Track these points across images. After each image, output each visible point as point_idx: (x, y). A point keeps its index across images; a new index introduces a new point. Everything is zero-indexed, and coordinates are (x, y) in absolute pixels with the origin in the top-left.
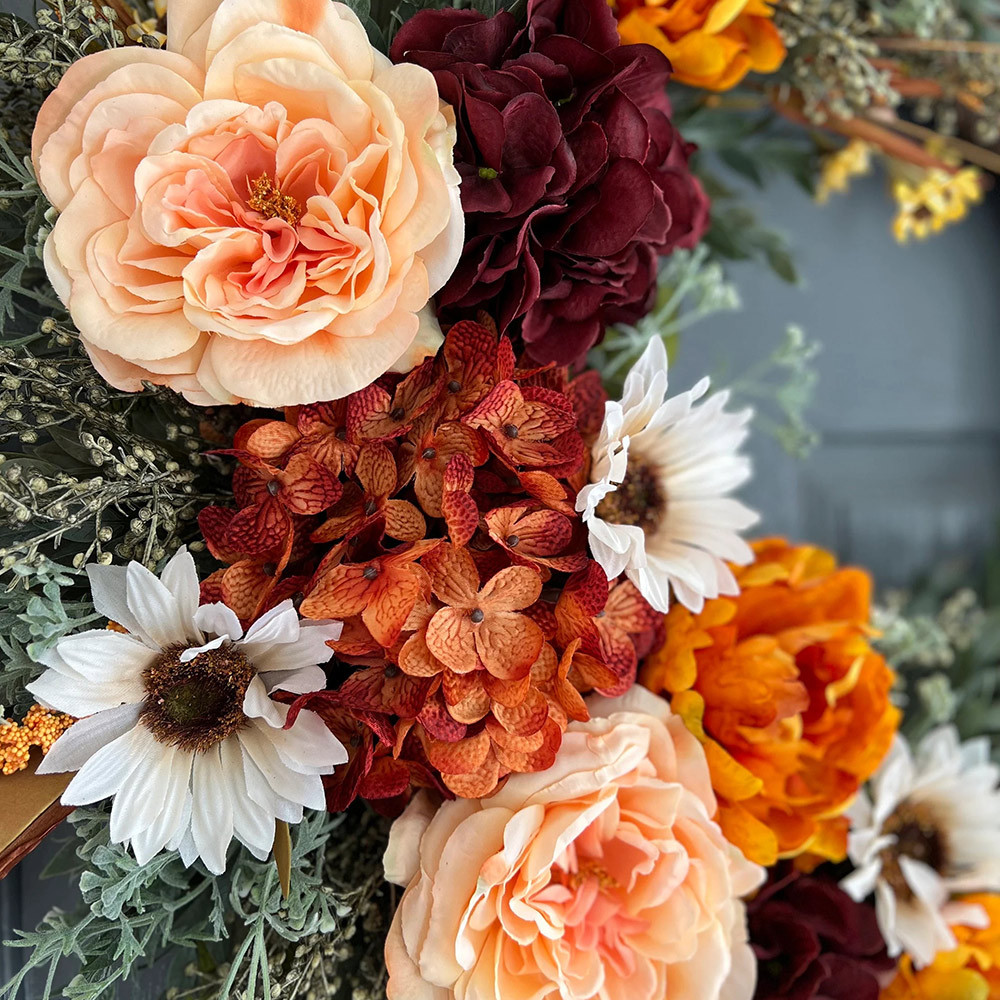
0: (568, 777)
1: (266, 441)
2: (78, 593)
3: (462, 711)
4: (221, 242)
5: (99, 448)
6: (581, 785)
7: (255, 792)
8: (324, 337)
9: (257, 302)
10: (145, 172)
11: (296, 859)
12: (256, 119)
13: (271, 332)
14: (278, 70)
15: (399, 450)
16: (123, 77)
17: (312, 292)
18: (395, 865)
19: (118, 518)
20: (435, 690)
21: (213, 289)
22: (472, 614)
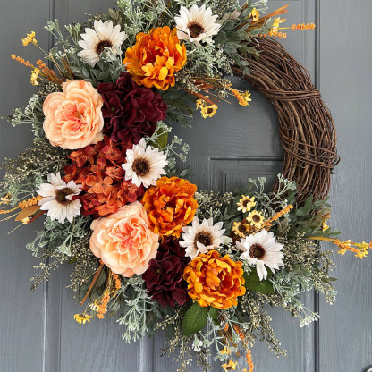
0: (120, 214)
1: (74, 155)
2: (45, 178)
3: (101, 201)
4: (67, 123)
5: (48, 155)
6: (122, 215)
7: (70, 212)
8: (83, 137)
9: (73, 133)
10: (57, 112)
11: (78, 225)
12: (73, 103)
13: (72, 138)
14: (76, 95)
15: (95, 157)
16: (54, 97)
17: (81, 131)
18: (92, 227)
19: (51, 166)
20: (96, 196)
21: (67, 130)
22: (103, 185)
